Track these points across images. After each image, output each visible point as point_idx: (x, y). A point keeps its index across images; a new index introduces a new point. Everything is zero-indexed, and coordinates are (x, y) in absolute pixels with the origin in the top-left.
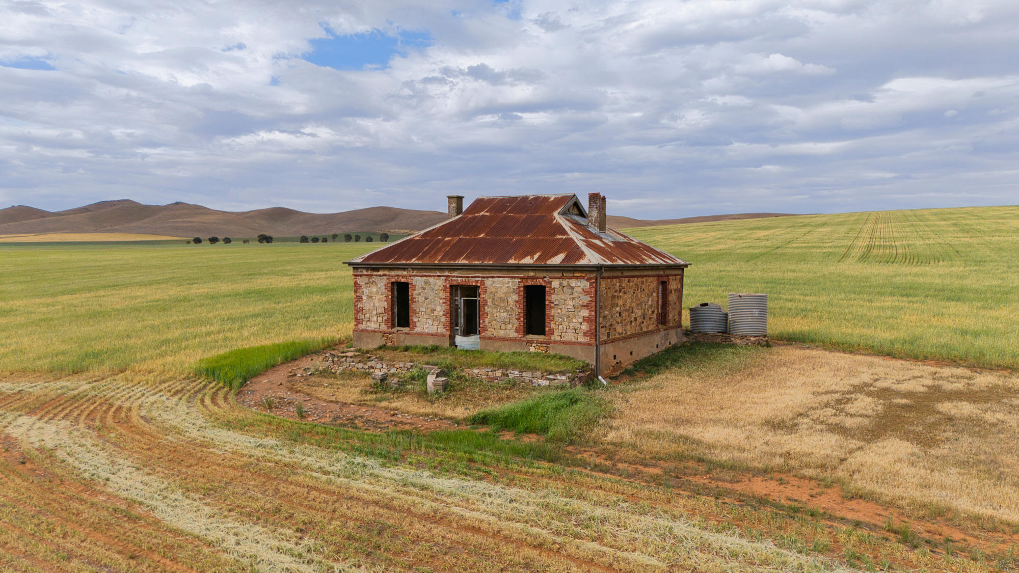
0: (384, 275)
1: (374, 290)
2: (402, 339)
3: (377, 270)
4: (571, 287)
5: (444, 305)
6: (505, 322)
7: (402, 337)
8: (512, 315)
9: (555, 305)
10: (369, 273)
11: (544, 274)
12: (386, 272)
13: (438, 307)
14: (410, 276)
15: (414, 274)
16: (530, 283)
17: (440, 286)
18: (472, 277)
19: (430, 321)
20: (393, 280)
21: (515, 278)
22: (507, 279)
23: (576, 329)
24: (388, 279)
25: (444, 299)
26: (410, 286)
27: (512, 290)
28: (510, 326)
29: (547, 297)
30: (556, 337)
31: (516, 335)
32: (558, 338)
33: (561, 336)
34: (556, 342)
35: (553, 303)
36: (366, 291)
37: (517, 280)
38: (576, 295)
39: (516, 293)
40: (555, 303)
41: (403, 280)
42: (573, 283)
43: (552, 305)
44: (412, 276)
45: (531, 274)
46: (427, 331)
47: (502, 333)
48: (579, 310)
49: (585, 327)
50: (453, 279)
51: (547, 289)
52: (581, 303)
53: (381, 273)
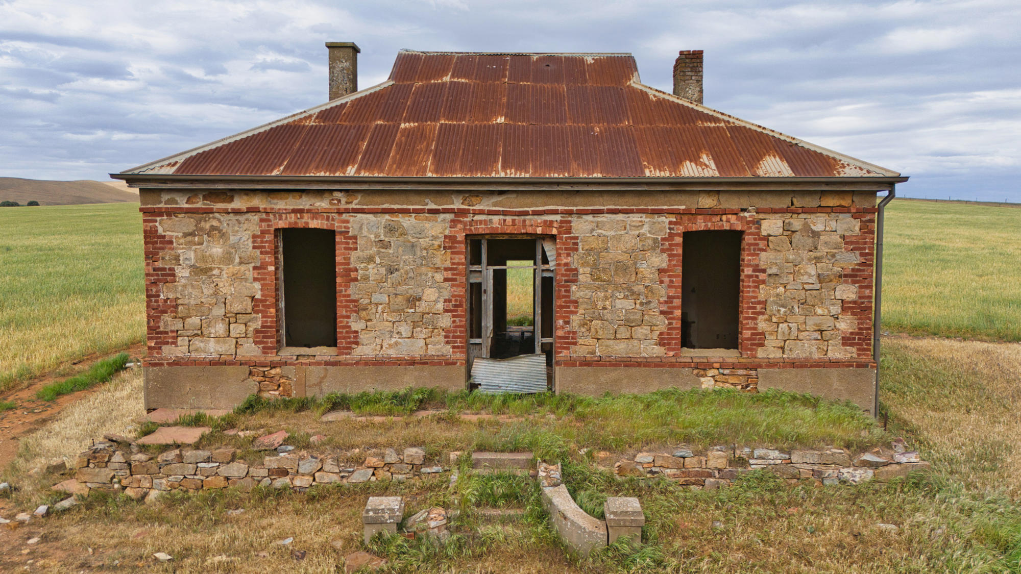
0: (250, 210)
1: (217, 250)
2: (313, 380)
3: (228, 195)
4: (813, 232)
5: (447, 284)
6: (628, 320)
7: (315, 372)
8: (649, 303)
9: (770, 275)
10: (200, 204)
11: (744, 202)
12: (257, 202)
13: (428, 291)
14: (340, 212)
15: (353, 206)
16: (700, 224)
17: (435, 238)
18: (536, 213)
19: (405, 329)
20: (282, 224)
21: (660, 212)
22: (635, 218)
23: (821, 331)
24: (262, 220)
25: (446, 269)
26: (338, 238)
27: (650, 242)
28: (644, 330)
29: (746, 257)
30: (769, 351)
31: (658, 351)
32: (776, 355)
33: (783, 348)
34: (771, 364)
35: (764, 271)
36: (189, 255)
37: (665, 220)
38: (823, 250)
39: (663, 251)
40: (769, 271)
41: (314, 224)
42: (819, 223)
43: (762, 276)
44: (347, 211)
45: (707, 202)
46: (393, 353)
47: (620, 349)
48: (832, 284)
49: (846, 325)
50: (477, 218)
51: (748, 239)
52: (837, 269)
53: (239, 203)
